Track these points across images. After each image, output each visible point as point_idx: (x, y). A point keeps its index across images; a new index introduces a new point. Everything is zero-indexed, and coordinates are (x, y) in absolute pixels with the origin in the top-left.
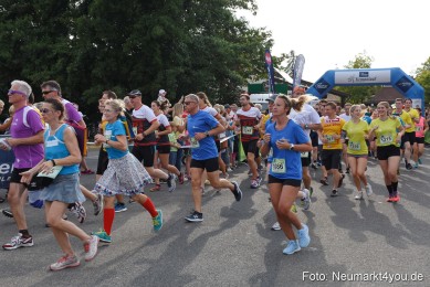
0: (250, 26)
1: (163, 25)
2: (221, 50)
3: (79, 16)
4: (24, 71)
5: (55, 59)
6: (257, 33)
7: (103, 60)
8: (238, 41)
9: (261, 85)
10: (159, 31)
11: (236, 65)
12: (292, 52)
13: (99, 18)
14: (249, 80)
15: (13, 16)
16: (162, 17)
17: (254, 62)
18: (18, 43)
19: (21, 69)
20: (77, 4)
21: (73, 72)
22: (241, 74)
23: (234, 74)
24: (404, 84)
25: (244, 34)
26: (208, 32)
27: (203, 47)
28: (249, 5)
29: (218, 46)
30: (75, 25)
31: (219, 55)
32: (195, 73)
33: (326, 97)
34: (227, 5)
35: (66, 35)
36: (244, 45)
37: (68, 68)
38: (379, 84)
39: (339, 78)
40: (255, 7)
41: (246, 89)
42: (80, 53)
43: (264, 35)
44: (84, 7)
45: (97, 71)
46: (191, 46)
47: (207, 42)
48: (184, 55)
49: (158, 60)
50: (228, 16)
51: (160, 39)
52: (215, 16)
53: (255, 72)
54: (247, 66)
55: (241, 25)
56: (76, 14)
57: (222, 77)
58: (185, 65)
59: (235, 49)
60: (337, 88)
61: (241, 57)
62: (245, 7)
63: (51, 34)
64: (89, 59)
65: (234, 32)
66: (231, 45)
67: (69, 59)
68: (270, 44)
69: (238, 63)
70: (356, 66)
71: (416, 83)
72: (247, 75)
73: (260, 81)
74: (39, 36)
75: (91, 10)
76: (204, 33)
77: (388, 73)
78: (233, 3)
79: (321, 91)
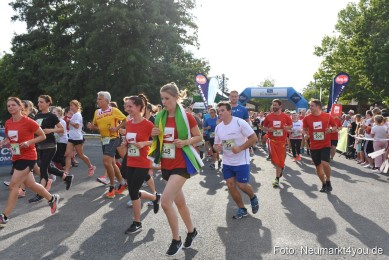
0: (195, 57)
1: (136, 55)
2: (175, 73)
3: (78, 48)
4: (40, 85)
5: (61, 77)
6: (199, 61)
7: (94, 78)
8: (183, 65)
10: (132, 59)
12: (223, 76)
13: (91, 49)
14: (193, 93)
15: (34, 48)
16: (135, 50)
18: (36, 66)
19: (37, 84)
20: (77, 40)
21: (73, 86)
24: (296, 98)
25: (191, 62)
26: (167, 60)
27: (163, 70)
28: (194, 42)
29: (173, 69)
30: (75, 54)
34: (179, 42)
35: (69, 61)
36: (191, 69)
37: (70, 83)
39: (254, 93)
40: (198, 44)
41: (192, 99)
42: (78, 73)
43: (204, 63)
44: (82, 43)
45: (89, 85)
46: (154, 69)
47: (166, 67)
48: (150, 75)
50: (180, 49)
51: (133, 64)
54: (192, 83)
55: (189, 56)
56: (77, 46)
58: (150, 82)
59: (185, 71)
60: (252, 100)
61: (189, 77)
62: (192, 44)
63: (59, 60)
64: (84, 77)
65: (184, 60)
66: (182, 69)
67: (71, 76)
68: (208, 69)
69: (187, 81)
70: (265, 85)
71: (303, 98)
72: (192, 90)
74: (52, 60)
75: (87, 44)
76: (164, 61)
77: (286, 91)
78: (184, 41)
79: (242, 101)
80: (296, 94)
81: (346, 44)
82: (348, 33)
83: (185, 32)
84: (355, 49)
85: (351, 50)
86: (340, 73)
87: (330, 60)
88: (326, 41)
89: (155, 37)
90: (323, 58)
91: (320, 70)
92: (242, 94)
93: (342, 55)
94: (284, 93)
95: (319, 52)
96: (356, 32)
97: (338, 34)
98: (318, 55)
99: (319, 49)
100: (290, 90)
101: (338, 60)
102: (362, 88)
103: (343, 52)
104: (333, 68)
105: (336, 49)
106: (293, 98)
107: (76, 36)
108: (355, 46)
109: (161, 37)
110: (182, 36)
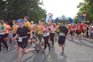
0: (42, 8)
1: (25, 8)
2: (36, 13)
5: (2, 14)
6: (44, 10)
7: (12, 14)
8: (40, 11)
9: (44, 20)
10: (24, 9)
11: (39, 16)
13: (12, 6)
14: (42, 19)
16: (25, 6)
17: (43, 15)
20: (7, 3)
21: (6, 17)
22: (40, 18)
23: (39, 18)
24: (71, 20)
25: (41, 10)
27: (33, 12)
28: (42, 4)
29: (36, 12)
30: (7, 7)
31: (36, 14)
32: (31, 17)
33: (57, 22)
34: (38, 4)
35: (5, 9)
36: (41, 12)
37: (5, 16)
38: (67, 20)
39: (59, 19)
40: (43, 5)
42: (8, 13)
43: (45, 10)
44: (9, 4)
45: (11, 17)
46: (30, 12)
47: (34, 11)
48: (29, 14)
49: (24, 14)
50: (38, 6)
51: (24, 11)
52: (35, 6)
53: (43, 17)
55: (40, 8)
56: (7, 5)
57: (37, 18)
58: (29, 16)
59: (39, 13)
60: (59, 21)
61: (40, 14)
62: (41, 5)
63: (1, 9)
64: (10, 14)
65: (39, 9)
66: (39, 12)
67: (5, 14)
68: (46, 12)
69: (40, 15)
70: (62, 17)
71: (73, 20)
72: (42, 18)
73: (44, 19)
75: (10, 4)
76: (33, 9)
77: (68, 18)
78: (39, 4)
79: (56, 21)
80: (71, 19)
81: (86, 4)
82: (87, 1)
83: (39, 1)
84: (89, 6)
85: (88, 6)
86: (84, 13)
87: (81, 9)
88: (80, 4)
89: (30, 2)
90: (79, 9)
91: (79, 12)
92: (56, 19)
93: (85, 8)
94: (68, 19)
95: (78, 7)
96: (89, 1)
97: (84, 2)
98: (78, 8)
99: (78, 6)
100: (70, 18)
101: (84, 9)
102: (91, 18)
103: (85, 7)
104: (82, 12)
105: (83, 6)
106: (70, 20)
107: (6, 1)
108: (89, 5)
109: (32, 2)
110: (38, 2)
